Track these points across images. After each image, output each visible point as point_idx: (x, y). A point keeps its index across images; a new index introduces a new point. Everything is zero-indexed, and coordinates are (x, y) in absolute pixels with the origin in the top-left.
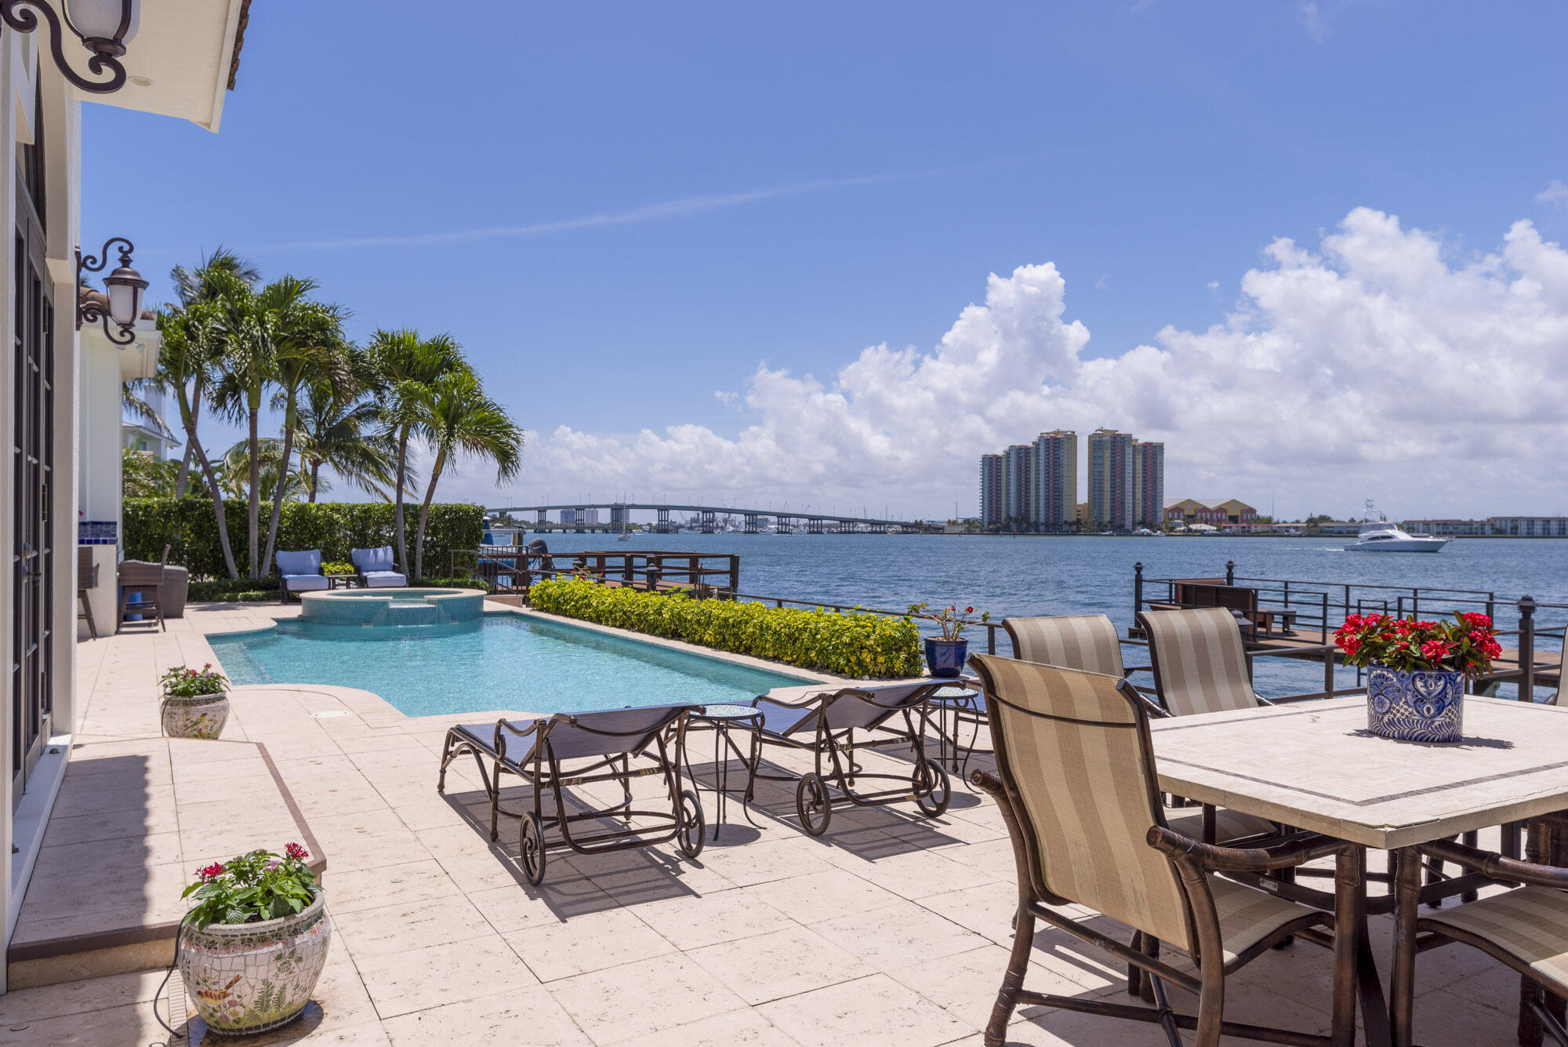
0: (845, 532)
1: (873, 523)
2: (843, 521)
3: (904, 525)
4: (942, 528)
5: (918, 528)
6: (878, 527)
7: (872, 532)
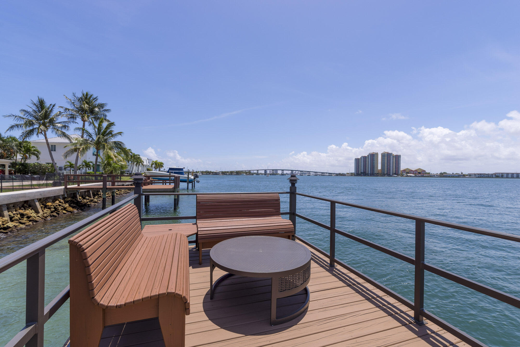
0: (323, 175)
1: (329, 173)
2: (322, 173)
3: (336, 174)
4: (345, 175)
5: (340, 175)
6: (330, 174)
7: (329, 176)
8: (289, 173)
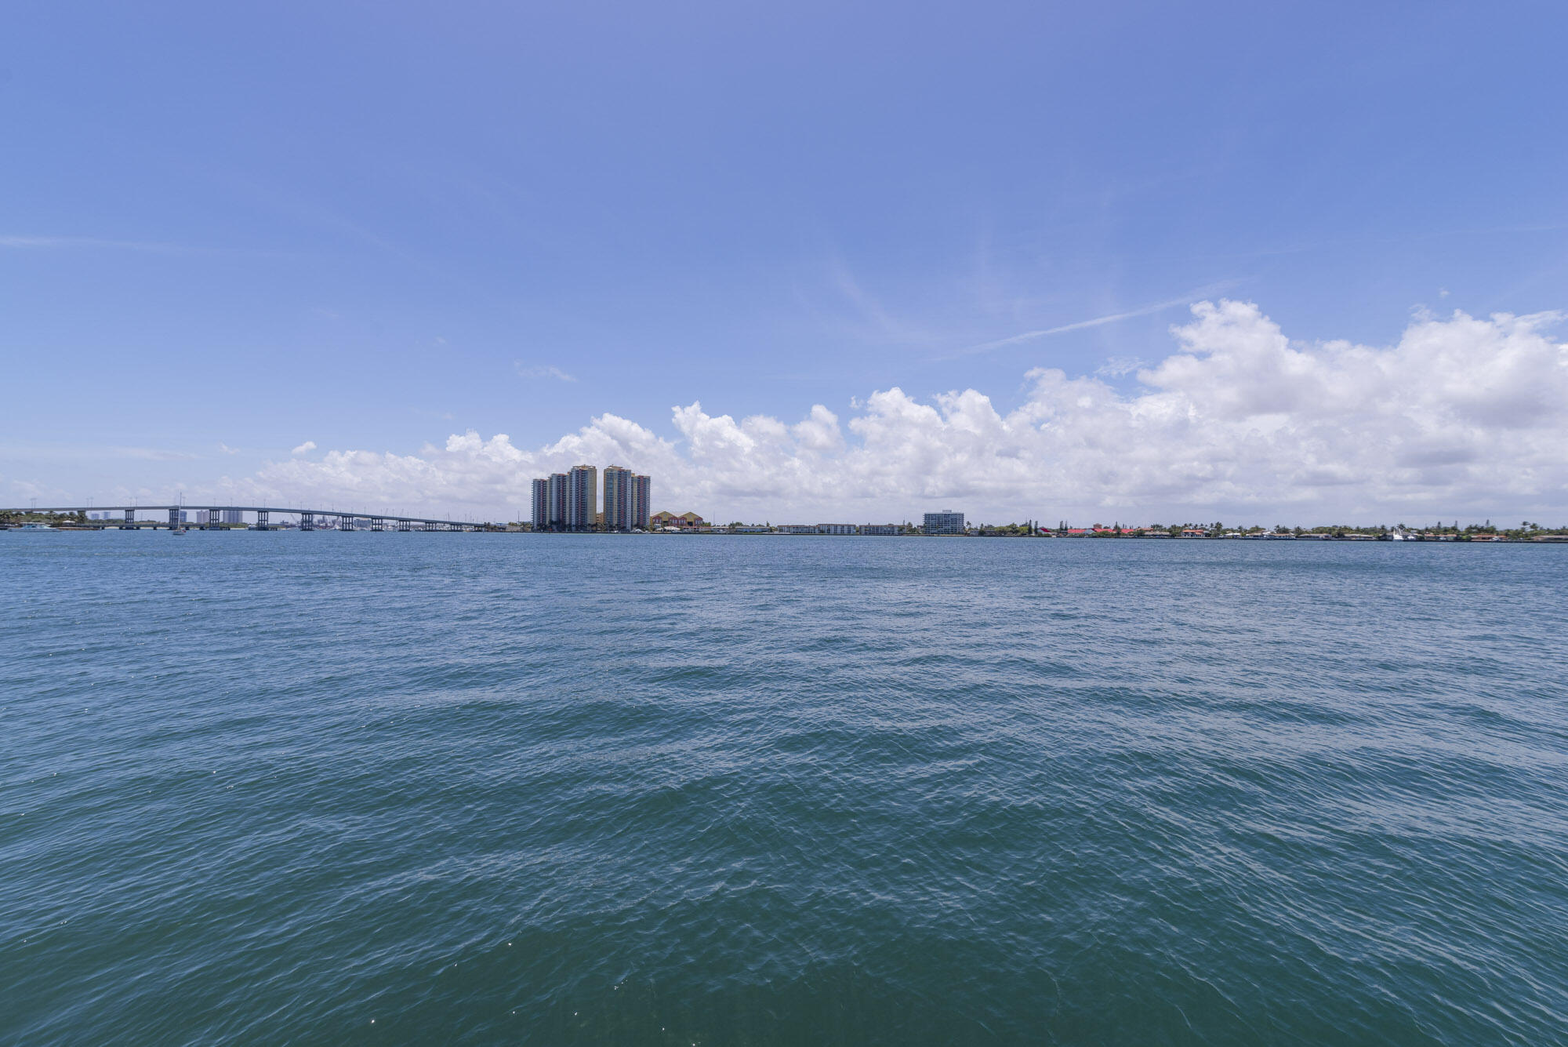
0: (429, 531)
1: (452, 524)
2: (427, 522)
3: (476, 526)
4: (504, 529)
5: (488, 527)
6: (457, 527)
7: (452, 531)
8: (294, 523)
